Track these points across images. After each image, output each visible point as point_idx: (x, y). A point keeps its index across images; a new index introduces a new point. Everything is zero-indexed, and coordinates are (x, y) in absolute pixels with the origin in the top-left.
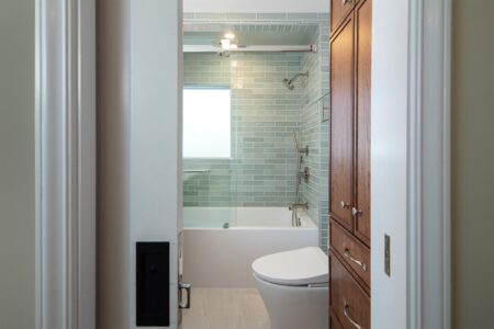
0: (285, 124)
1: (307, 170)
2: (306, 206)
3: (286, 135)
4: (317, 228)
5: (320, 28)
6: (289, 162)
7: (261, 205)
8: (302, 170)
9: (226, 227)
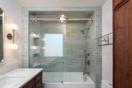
0: (80, 45)
1: (89, 61)
2: (89, 73)
3: (81, 49)
4: (94, 83)
5: (95, 12)
6: (82, 57)
7: (73, 72)
8: (87, 61)
9: (62, 82)
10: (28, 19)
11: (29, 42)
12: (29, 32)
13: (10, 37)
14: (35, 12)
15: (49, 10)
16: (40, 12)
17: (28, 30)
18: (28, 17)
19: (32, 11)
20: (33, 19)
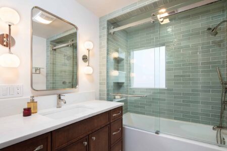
9: (157, 133)
10: (106, 33)
11: (107, 65)
12: (108, 50)
13: (85, 59)
14: (115, 18)
15: (135, 9)
16: (122, 16)
17: (106, 48)
18: (106, 30)
19: (111, 20)
20: (112, 31)
